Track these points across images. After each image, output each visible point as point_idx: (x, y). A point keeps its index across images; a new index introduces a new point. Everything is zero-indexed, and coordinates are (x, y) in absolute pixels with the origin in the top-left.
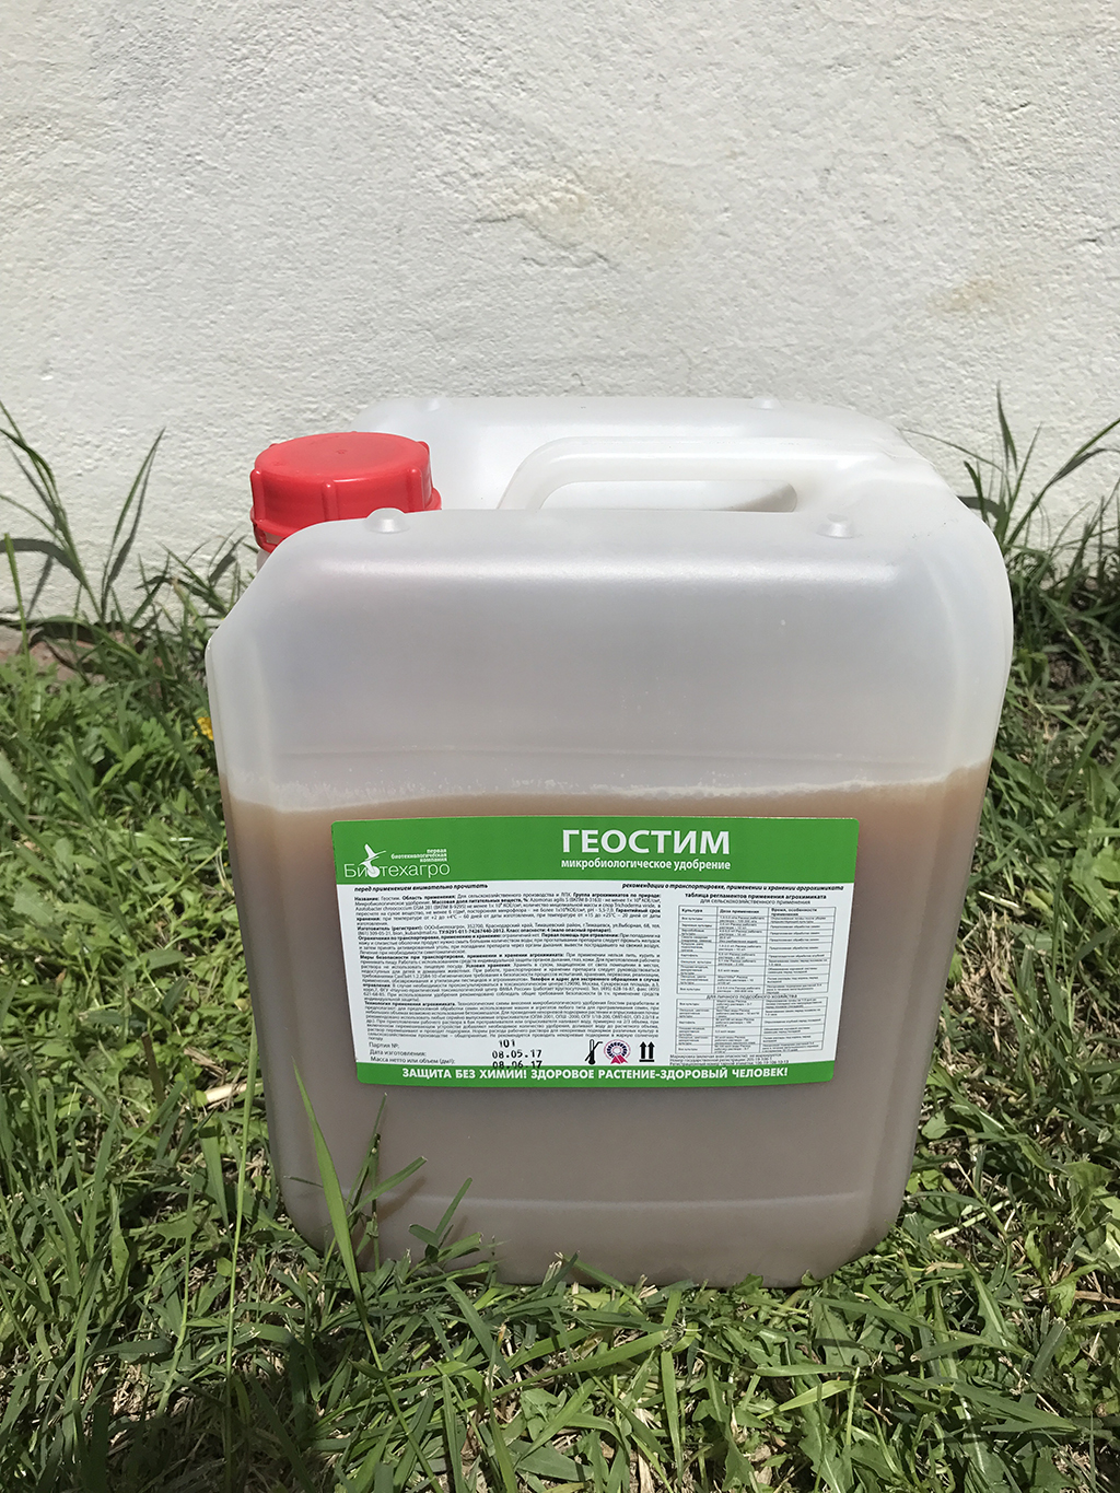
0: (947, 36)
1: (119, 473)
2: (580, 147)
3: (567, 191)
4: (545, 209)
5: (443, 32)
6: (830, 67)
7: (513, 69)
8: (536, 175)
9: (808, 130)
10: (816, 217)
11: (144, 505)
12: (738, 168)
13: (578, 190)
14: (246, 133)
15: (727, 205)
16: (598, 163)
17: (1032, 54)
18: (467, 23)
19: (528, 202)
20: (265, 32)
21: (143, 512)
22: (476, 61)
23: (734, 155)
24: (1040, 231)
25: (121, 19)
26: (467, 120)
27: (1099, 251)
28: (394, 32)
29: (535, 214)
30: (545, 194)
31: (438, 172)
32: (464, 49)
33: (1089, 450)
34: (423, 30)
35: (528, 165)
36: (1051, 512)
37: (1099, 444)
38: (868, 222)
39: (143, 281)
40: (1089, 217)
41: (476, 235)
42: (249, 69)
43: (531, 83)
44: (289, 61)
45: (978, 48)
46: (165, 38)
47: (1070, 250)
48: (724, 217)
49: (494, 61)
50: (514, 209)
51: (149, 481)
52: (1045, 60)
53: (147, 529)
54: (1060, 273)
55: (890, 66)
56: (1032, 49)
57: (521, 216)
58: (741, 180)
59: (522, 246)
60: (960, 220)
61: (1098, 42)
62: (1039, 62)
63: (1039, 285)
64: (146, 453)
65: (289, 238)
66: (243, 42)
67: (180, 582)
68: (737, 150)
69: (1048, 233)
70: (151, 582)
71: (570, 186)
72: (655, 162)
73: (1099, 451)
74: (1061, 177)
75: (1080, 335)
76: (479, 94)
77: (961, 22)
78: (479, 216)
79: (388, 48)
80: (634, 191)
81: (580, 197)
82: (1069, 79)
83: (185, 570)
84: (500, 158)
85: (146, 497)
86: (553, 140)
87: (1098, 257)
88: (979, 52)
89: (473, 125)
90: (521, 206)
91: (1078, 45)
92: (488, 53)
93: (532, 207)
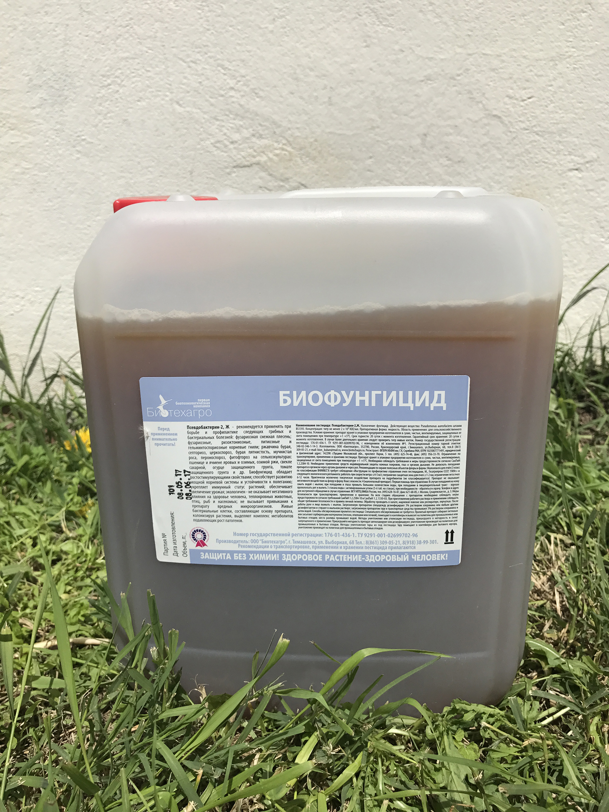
0: (484, 63)
1: (34, 313)
2: (289, 126)
3: (283, 149)
4: (271, 159)
5: (214, 69)
6: (422, 81)
7: (252, 87)
8: (265, 142)
9: (413, 114)
10: (420, 160)
11: (48, 332)
12: (376, 135)
13: (289, 149)
14: (109, 123)
15: (371, 155)
16: (299, 134)
17: (531, 71)
18: (226, 64)
19: (261, 156)
20: (120, 71)
21: (47, 336)
22: (232, 83)
23: (373, 128)
24: (546, 165)
25: (44, 66)
26: (227, 113)
27: (580, 175)
28: (188, 70)
29: (265, 162)
30: (271, 152)
31: (212, 141)
32: (225, 77)
33: (588, 288)
34: (204, 68)
35: (261, 137)
36: (570, 325)
37: (593, 284)
38: (450, 162)
39: (51, 204)
40: (573, 157)
41: (234, 175)
42: (110, 91)
43: (261, 94)
44: (133, 86)
45: (501, 68)
46: (67, 76)
47: (564, 175)
48: (369, 162)
49: (241, 83)
50: (254, 160)
51: (51, 317)
52: (539, 73)
53: (48, 346)
54: (559, 188)
55: (455, 79)
56: (531, 68)
57: (258, 164)
58: (378, 141)
59: (259, 180)
60: (500, 160)
61: (568, 63)
62: (536, 75)
63: (549, 195)
64: (49, 301)
65: (131, 179)
66: (108, 77)
67: (66, 377)
68: (374, 125)
69: (550, 166)
70: (49, 378)
71: (285, 147)
72: (330, 133)
73: (594, 288)
74: (554, 135)
75: (575, 222)
76: (234, 99)
77: (491, 55)
78: (235, 164)
79: (185, 78)
80: (320, 149)
81: (290, 153)
82: (553, 83)
83: (69, 370)
84: (246, 133)
85: (49, 326)
86: (274, 123)
87: (580, 178)
88: (502, 70)
89: (231, 116)
90: (258, 158)
91: (556, 65)
92: (238, 79)
93: (263, 159)
